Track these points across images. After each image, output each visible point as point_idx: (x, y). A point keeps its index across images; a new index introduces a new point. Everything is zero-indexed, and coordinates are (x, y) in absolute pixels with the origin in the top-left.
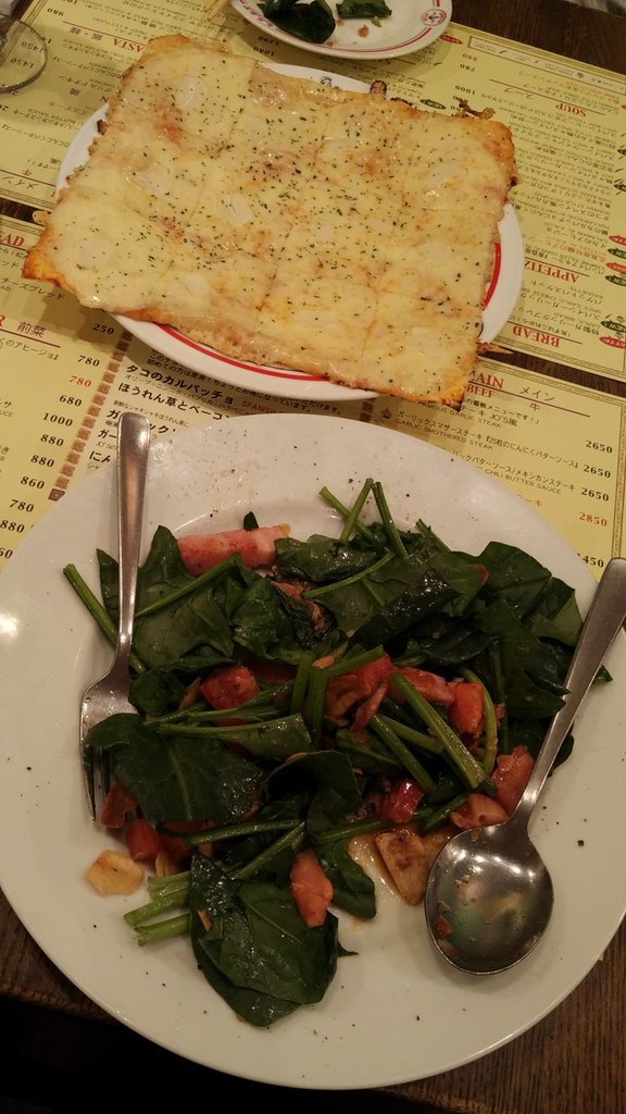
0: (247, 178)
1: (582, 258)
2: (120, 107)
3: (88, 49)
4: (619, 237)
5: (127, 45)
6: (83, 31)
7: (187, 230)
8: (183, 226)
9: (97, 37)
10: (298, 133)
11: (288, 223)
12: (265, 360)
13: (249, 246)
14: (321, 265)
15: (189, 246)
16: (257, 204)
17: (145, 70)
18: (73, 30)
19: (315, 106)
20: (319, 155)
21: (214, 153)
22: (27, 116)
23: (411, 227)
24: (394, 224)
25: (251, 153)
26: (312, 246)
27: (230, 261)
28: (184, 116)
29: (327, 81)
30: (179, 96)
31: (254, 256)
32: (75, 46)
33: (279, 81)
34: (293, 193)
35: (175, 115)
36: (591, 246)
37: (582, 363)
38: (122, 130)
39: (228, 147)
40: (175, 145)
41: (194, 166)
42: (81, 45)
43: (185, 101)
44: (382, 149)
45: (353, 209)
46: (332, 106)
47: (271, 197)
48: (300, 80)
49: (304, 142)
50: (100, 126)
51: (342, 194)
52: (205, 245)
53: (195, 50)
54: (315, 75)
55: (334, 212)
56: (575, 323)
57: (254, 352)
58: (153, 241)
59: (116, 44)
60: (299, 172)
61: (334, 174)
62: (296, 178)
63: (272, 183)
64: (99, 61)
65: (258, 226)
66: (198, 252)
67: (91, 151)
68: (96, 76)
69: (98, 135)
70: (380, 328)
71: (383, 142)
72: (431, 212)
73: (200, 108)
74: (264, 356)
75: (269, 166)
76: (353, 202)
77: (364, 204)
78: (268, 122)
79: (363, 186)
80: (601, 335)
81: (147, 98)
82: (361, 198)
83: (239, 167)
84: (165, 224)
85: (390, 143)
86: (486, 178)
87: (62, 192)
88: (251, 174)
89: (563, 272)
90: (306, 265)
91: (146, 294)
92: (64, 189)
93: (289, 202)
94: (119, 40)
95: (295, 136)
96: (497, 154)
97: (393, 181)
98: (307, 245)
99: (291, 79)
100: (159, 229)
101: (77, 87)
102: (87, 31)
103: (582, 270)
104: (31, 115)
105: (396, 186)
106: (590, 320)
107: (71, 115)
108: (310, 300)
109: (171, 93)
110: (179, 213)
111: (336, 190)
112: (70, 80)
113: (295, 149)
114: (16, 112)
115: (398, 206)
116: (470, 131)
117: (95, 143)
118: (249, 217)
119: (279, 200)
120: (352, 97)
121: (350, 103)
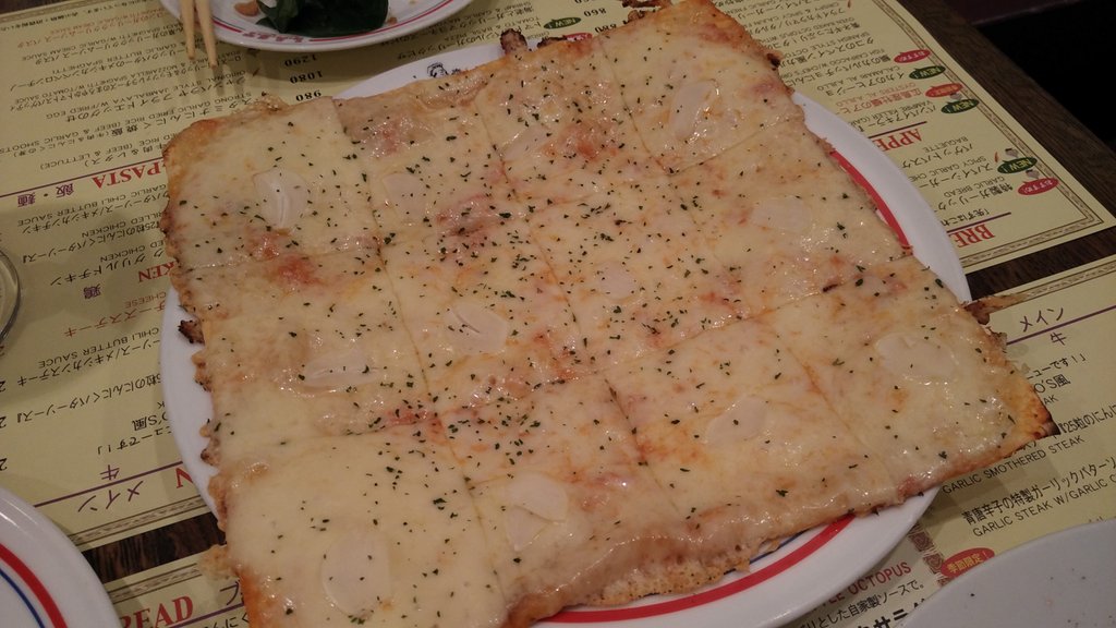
0: (449, 269)
1: (896, 105)
2: (195, 284)
3: (66, 216)
4: (903, 55)
5: (118, 177)
6: (39, 194)
7: (440, 407)
8: (428, 408)
9: (66, 190)
10: (461, 160)
11: (558, 299)
12: (746, 553)
13: (543, 372)
14: (655, 331)
15: (466, 434)
16: (497, 300)
17: (190, 205)
18: (22, 201)
19: (453, 113)
20: (511, 174)
21: (374, 262)
22: (45, 376)
23: (707, 198)
24: (684, 207)
25: (425, 230)
26: (618, 310)
27: (539, 415)
28: (295, 235)
29: (437, 70)
30: (266, 211)
31: (563, 382)
32: (42, 223)
33: (383, 106)
34: (527, 251)
35: (284, 241)
36: (889, 84)
37: (1038, 239)
38: (225, 316)
39: (388, 241)
40: (315, 288)
41: (366, 301)
42: (50, 216)
43: (280, 213)
44: (580, 116)
45: (618, 223)
46: (472, 99)
47: (504, 277)
48: (406, 89)
49: (477, 170)
50: (188, 332)
51: (585, 211)
52: (485, 414)
53: (237, 131)
54: (413, 72)
55: (599, 241)
56: (976, 192)
57: (721, 554)
58: (415, 469)
59: (100, 185)
60: (507, 216)
61: (554, 188)
62: (512, 226)
63: (486, 254)
64: (93, 223)
65: (525, 334)
66: (489, 436)
67: (205, 383)
68: (105, 249)
69: (196, 349)
70: (826, 375)
71: (573, 108)
72: (716, 162)
73: (308, 210)
74: (738, 548)
75: (461, 231)
76: (609, 212)
77: (626, 204)
78: (411, 171)
79: (602, 183)
80: (1016, 187)
81: (226, 244)
82: (613, 199)
83: (426, 261)
84: (402, 422)
85: (584, 105)
86: (744, 76)
87: (212, 488)
88: (450, 262)
89: (898, 136)
90: (636, 347)
91: (491, 580)
92: (212, 479)
93: (533, 266)
94: (100, 177)
95: (458, 168)
96: (724, 37)
97: (628, 152)
98: (609, 313)
99: (394, 94)
100: (403, 439)
101: (90, 282)
102: (45, 190)
103: (912, 120)
104: (51, 371)
105: (641, 156)
106: (985, 176)
107: (110, 332)
108: (698, 398)
109: (251, 213)
110: (406, 388)
111: (576, 212)
112: (71, 278)
113: (474, 187)
114: (22, 382)
115: (663, 181)
116: (668, 29)
117: (201, 365)
118: (506, 328)
119: (519, 273)
120: (489, 73)
121: (492, 82)
